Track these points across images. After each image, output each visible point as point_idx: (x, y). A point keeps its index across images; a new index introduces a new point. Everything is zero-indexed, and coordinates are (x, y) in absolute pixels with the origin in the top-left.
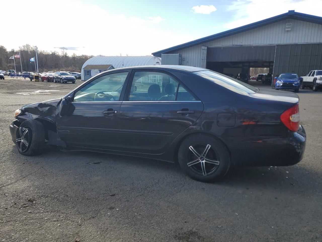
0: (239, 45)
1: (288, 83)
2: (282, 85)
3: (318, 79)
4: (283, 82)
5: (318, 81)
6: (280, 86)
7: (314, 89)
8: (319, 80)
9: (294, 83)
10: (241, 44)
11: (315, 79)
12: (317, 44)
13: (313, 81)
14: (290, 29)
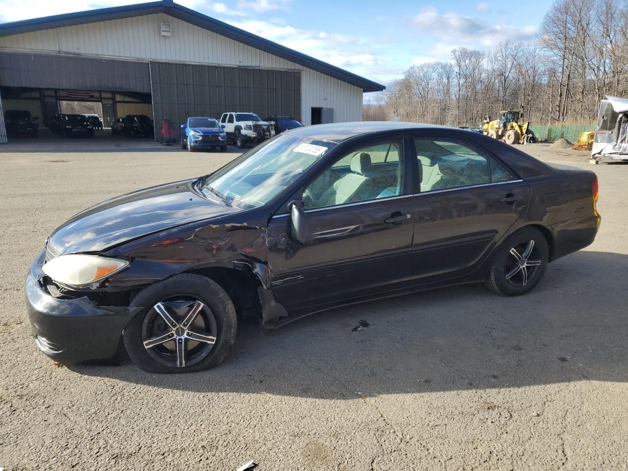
0: (75, 54)
1: (210, 136)
2: (201, 140)
3: (243, 128)
4: (202, 134)
5: (243, 132)
6: (198, 141)
7: (239, 144)
8: (245, 129)
9: (220, 136)
10: (77, 51)
11: (238, 129)
12: (215, 67)
13: (235, 130)
14: (168, 34)
